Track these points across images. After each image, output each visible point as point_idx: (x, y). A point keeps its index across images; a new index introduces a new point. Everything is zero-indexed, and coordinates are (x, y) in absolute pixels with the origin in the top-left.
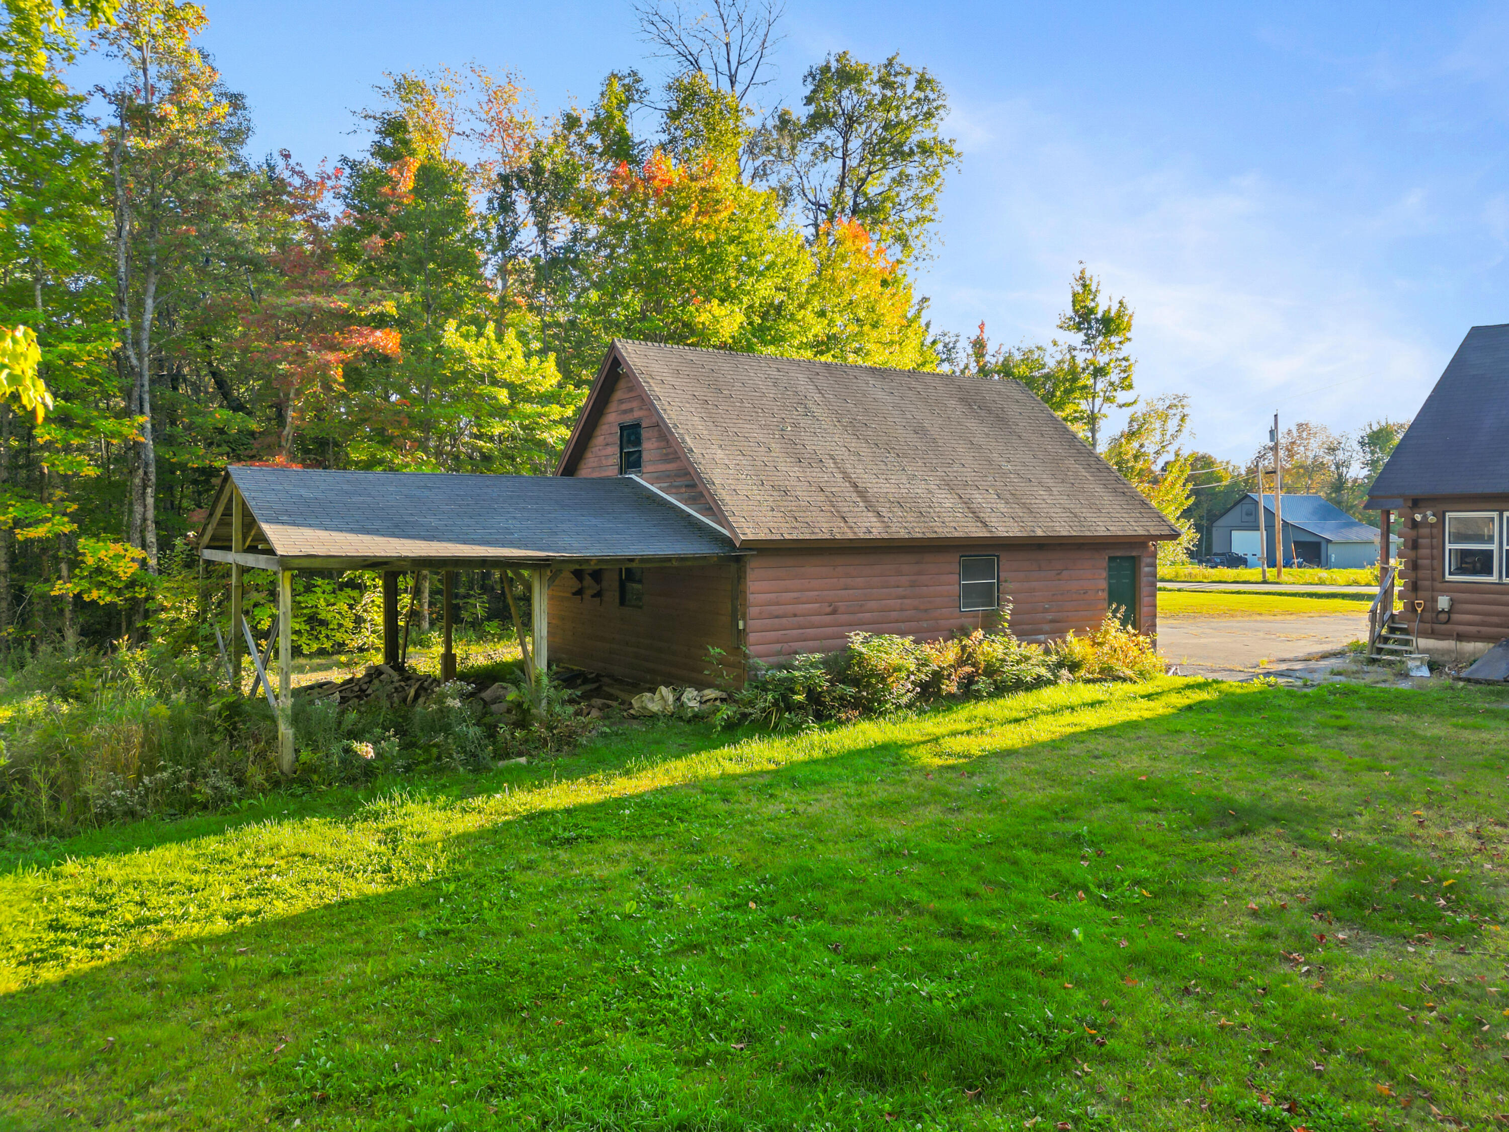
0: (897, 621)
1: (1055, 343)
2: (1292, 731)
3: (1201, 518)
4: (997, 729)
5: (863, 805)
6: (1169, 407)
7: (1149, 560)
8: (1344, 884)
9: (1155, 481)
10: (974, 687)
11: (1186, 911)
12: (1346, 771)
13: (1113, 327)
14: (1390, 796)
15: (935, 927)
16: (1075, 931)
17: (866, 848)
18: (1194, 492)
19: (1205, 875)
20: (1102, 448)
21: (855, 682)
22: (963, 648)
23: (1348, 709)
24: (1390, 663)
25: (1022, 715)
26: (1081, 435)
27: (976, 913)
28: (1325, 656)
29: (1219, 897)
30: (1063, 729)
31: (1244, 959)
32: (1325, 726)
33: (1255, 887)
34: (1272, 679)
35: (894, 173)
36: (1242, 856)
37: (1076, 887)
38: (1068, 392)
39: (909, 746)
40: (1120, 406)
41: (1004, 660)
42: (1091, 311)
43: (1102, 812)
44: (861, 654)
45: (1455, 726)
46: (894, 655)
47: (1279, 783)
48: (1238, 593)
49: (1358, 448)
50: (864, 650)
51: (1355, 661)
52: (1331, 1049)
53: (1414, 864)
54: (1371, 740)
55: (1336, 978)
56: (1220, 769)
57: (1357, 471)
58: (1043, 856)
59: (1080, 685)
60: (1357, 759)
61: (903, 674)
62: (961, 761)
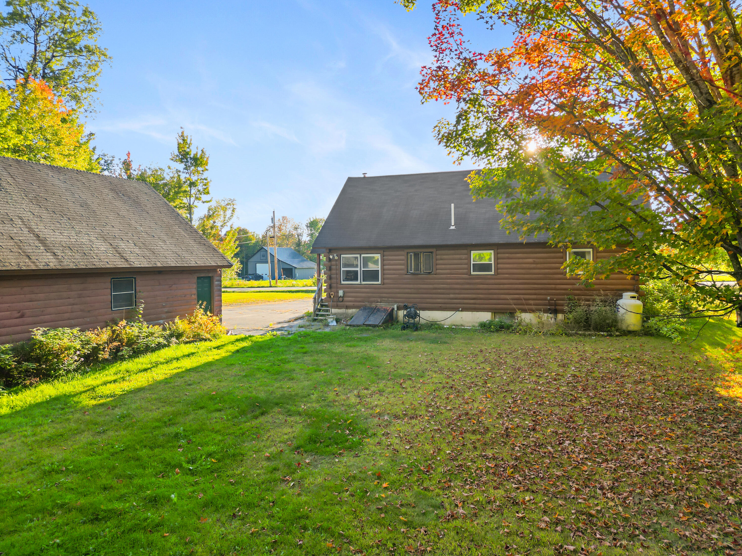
0: (69, 319)
1: (169, 168)
2: (284, 357)
3: (243, 258)
4: (134, 377)
5: (36, 441)
6: (227, 205)
7: (218, 278)
8: (308, 432)
9: (221, 240)
10: (120, 354)
11: (234, 465)
12: (307, 374)
13: (199, 162)
14: (325, 383)
15: (80, 518)
16: (173, 496)
17: (33, 473)
18: (239, 245)
19: (244, 442)
20: (195, 223)
21: (38, 360)
22: (114, 332)
23: (307, 344)
24: (321, 320)
25: (149, 366)
26: (184, 216)
27: (110, 501)
28: (296, 319)
29: (251, 453)
30: (172, 371)
31: (263, 487)
32: (297, 353)
33: (268, 443)
34: (275, 333)
35: (71, 60)
36: (262, 427)
37: (175, 467)
38: (177, 193)
39: (74, 396)
40: (204, 202)
41: (139, 336)
42: (188, 153)
43: (191, 417)
44: (41, 341)
45: (347, 346)
46: (66, 340)
47: (278, 385)
48: (260, 292)
49: (305, 228)
50: (43, 339)
51: (308, 321)
52: (305, 528)
53: (335, 415)
54: (315, 357)
55: (306, 485)
56: (252, 382)
57: (305, 238)
58: (156, 450)
59: (182, 345)
60: (310, 367)
61: (72, 351)
62: (108, 400)
